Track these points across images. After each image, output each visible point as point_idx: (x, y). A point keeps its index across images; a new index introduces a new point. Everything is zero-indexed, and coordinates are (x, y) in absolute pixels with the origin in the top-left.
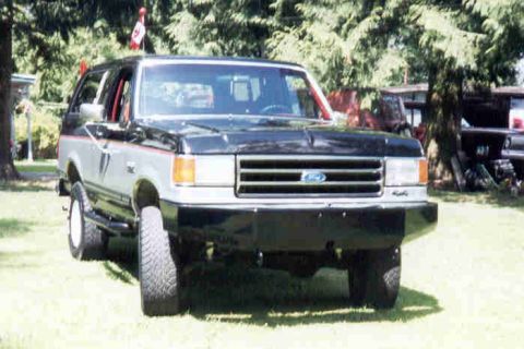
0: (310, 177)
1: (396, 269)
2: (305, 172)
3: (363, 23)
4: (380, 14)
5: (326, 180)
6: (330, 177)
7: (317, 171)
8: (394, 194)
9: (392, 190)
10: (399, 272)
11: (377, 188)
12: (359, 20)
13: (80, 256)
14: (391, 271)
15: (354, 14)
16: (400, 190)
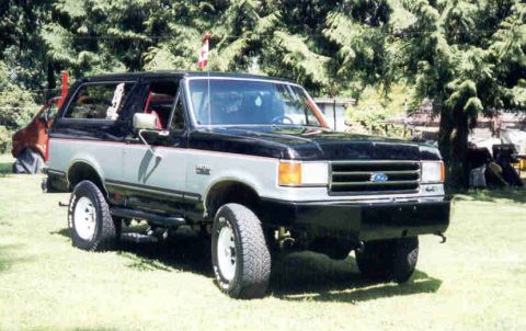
0: (377, 177)
1: (416, 250)
2: (373, 174)
3: (235, 43)
4: (249, 36)
5: (388, 180)
6: (391, 178)
7: (382, 173)
8: (427, 190)
9: (426, 186)
11: (416, 186)
12: (231, 41)
14: (413, 252)
15: (226, 36)
16: (430, 187)
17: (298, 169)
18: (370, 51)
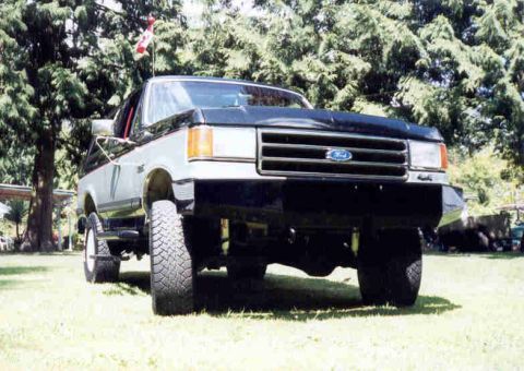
1: (417, 262)
2: (330, 150)
5: (353, 159)
6: (356, 156)
7: (343, 149)
8: (419, 178)
9: (417, 174)
10: (420, 266)
11: (403, 171)
13: (94, 279)
14: (414, 265)
16: (425, 175)
17: (210, 138)
18: (444, 111)
